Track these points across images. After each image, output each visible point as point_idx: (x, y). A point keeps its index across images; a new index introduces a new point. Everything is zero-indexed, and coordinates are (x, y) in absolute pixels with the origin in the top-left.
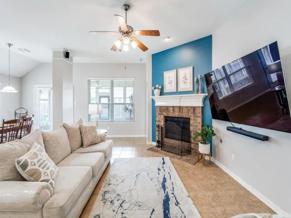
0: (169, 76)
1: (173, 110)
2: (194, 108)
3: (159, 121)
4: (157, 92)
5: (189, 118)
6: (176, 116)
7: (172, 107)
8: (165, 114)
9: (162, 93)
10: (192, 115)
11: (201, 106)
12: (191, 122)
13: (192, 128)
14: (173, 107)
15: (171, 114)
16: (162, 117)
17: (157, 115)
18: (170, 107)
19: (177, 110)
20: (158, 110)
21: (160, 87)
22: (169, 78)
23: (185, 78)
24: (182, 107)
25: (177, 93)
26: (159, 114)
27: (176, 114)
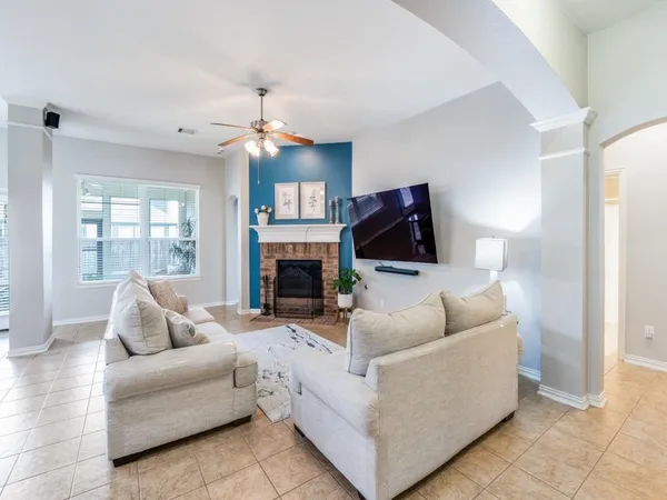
0: (284, 193)
1: (294, 249)
2: (328, 245)
3: (266, 270)
4: (262, 218)
5: (321, 262)
6: (299, 258)
7: (291, 243)
8: (279, 256)
9: (272, 220)
10: (325, 256)
11: (338, 241)
12: (324, 267)
13: (324, 275)
14: (294, 244)
15: (290, 256)
16: (273, 261)
17: (262, 258)
18: (287, 244)
19: (301, 248)
20: (265, 250)
21: (270, 210)
22: (285, 195)
23: (313, 198)
24: (310, 244)
25: (299, 221)
26: (266, 257)
27: (300, 256)
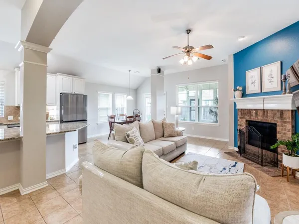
1: (256, 114)
2: (282, 112)
3: (241, 125)
4: (238, 93)
5: (276, 124)
6: (260, 121)
7: (254, 110)
8: (247, 118)
9: (244, 95)
10: (279, 120)
11: (290, 108)
12: (278, 129)
13: (278, 136)
14: (256, 110)
15: (253, 118)
16: (244, 120)
17: (238, 118)
18: (252, 110)
19: (261, 113)
20: (240, 113)
22: (252, 77)
23: (271, 76)
24: (267, 110)
25: (261, 94)
26: (241, 118)
27: (260, 118)
